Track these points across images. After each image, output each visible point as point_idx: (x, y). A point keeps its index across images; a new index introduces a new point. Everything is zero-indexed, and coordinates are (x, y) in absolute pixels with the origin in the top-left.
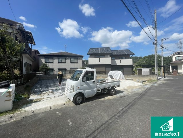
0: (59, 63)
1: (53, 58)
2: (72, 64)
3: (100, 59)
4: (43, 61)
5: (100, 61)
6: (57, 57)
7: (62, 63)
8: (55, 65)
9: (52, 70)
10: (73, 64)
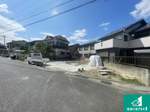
0: (85, 50)
1: (82, 47)
2: (91, 50)
3: (102, 43)
4: (78, 49)
5: (102, 46)
6: (84, 47)
7: (86, 50)
8: (83, 52)
9: (82, 55)
10: (93, 50)
